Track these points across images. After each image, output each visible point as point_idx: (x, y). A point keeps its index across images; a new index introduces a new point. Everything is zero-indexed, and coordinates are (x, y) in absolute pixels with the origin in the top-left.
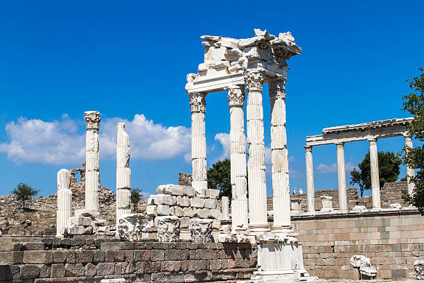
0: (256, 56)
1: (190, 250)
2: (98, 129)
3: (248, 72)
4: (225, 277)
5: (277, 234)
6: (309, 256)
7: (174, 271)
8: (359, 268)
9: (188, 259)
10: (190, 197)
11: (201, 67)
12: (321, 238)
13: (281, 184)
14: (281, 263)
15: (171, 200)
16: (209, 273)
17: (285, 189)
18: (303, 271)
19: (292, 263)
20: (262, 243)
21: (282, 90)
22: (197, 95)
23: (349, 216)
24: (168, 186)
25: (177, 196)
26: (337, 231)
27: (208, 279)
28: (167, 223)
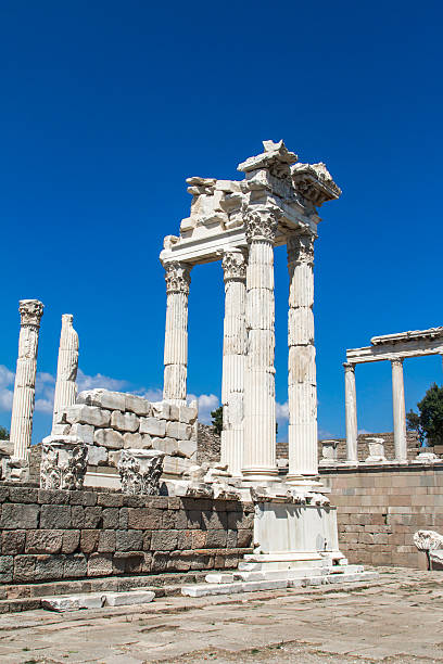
0: (264, 183)
1: (104, 507)
2: (38, 327)
3: (250, 210)
4: (183, 565)
5: (292, 488)
6: (348, 528)
7: (60, 551)
8: (428, 551)
9: (100, 525)
10: (138, 416)
11: (185, 224)
12: (367, 501)
13: (303, 403)
14: (297, 539)
15: (98, 416)
16: (148, 557)
17: (309, 413)
18: (339, 555)
19: (318, 540)
20: (264, 503)
21: (307, 250)
22: (176, 267)
23: (411, 468)
24: (95, 391)
25: (112, 410)
26: (391, 492)
27: (145, 568)
28: (57, 450)
